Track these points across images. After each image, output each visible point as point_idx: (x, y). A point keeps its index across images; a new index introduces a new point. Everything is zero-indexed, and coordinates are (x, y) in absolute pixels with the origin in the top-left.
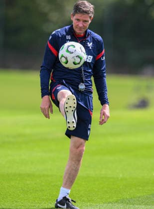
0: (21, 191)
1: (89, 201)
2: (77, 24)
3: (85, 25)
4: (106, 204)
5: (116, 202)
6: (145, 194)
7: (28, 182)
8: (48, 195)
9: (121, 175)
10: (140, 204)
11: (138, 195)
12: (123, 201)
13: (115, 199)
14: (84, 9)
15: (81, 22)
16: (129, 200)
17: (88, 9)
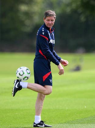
0: (13, 119)
1: (50, 123)
2: (48, 23)
3: (52, 22)
4: (59, 124)
5: (65, 123)
6: (80, 118)
7: (17, 114)
8: (28, 120)
9: (67, 108)
10: (78, 124)
11: (77, 119)
12: (68, 122)
13: (64, 121)
14: (51, 14)
15: (50, 21)
16: (72, 122)
17: (53, 14)
